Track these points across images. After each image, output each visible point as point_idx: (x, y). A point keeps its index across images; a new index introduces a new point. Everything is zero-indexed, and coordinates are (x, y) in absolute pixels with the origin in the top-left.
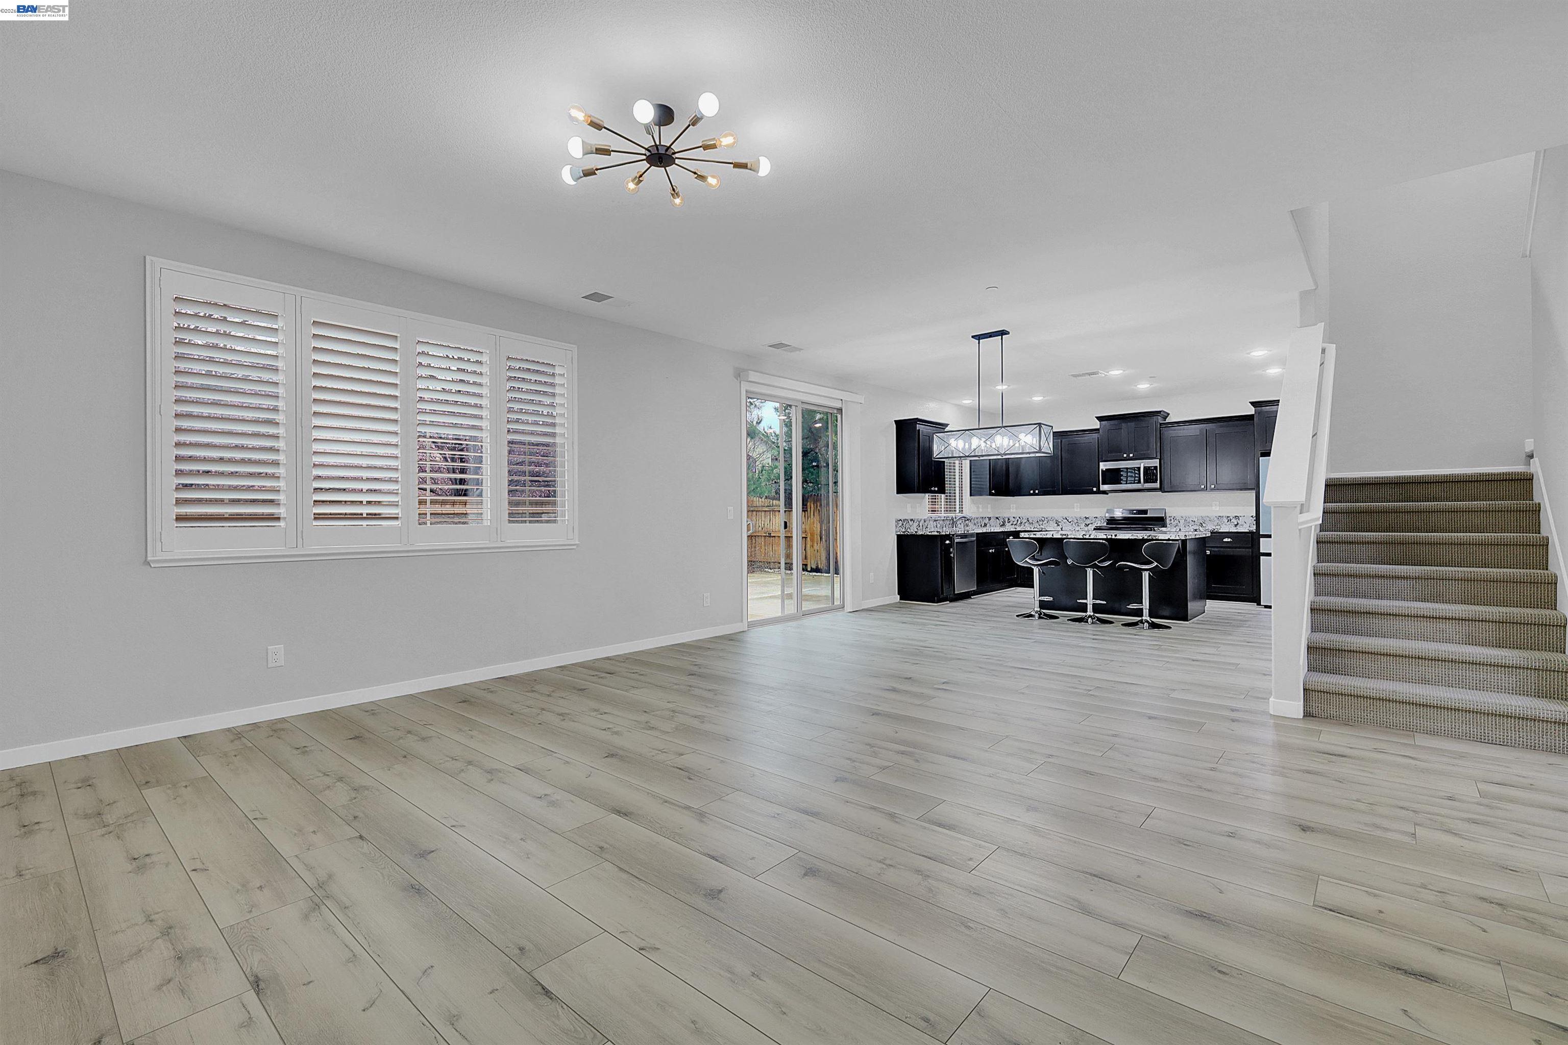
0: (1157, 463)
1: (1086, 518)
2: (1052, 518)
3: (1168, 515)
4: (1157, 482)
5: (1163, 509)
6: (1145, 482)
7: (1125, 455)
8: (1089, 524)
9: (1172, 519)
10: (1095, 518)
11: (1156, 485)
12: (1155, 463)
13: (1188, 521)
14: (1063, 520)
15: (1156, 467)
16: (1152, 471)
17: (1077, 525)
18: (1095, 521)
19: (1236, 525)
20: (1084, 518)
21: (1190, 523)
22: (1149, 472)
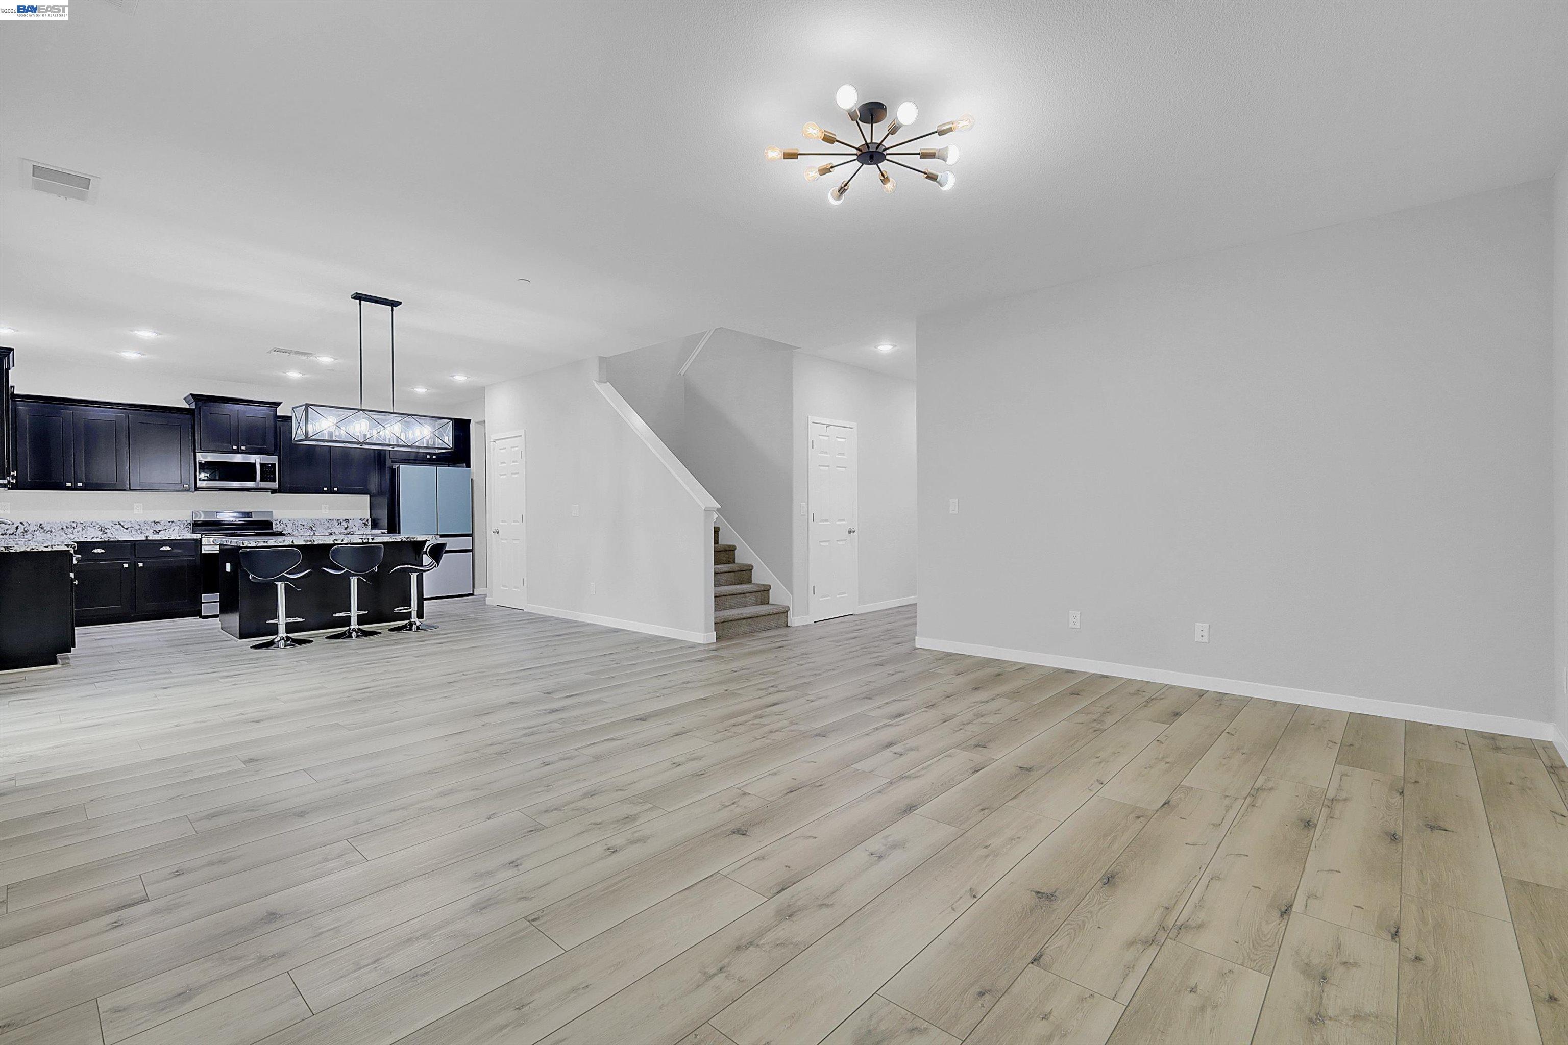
0: (275, 461)
1: (155, 522)
2: (92, 525)
3: (275, 518)
4: (275, 481)
5: (272, 512)
6: (261, 481)
7: (235, 447)
8: (160, 531)
9: (278, 523)
10: (169, 522)
11: (275, 485)
12: (273, 459)
13: (296, 525)
14: (114, 526)
15: (273, 465)
16: (268, 469)
17: (139, 532)
18: (171, 526)
19: (346, 528)
20: (152, 522)
21: (299, 527)
22: (266, 469)
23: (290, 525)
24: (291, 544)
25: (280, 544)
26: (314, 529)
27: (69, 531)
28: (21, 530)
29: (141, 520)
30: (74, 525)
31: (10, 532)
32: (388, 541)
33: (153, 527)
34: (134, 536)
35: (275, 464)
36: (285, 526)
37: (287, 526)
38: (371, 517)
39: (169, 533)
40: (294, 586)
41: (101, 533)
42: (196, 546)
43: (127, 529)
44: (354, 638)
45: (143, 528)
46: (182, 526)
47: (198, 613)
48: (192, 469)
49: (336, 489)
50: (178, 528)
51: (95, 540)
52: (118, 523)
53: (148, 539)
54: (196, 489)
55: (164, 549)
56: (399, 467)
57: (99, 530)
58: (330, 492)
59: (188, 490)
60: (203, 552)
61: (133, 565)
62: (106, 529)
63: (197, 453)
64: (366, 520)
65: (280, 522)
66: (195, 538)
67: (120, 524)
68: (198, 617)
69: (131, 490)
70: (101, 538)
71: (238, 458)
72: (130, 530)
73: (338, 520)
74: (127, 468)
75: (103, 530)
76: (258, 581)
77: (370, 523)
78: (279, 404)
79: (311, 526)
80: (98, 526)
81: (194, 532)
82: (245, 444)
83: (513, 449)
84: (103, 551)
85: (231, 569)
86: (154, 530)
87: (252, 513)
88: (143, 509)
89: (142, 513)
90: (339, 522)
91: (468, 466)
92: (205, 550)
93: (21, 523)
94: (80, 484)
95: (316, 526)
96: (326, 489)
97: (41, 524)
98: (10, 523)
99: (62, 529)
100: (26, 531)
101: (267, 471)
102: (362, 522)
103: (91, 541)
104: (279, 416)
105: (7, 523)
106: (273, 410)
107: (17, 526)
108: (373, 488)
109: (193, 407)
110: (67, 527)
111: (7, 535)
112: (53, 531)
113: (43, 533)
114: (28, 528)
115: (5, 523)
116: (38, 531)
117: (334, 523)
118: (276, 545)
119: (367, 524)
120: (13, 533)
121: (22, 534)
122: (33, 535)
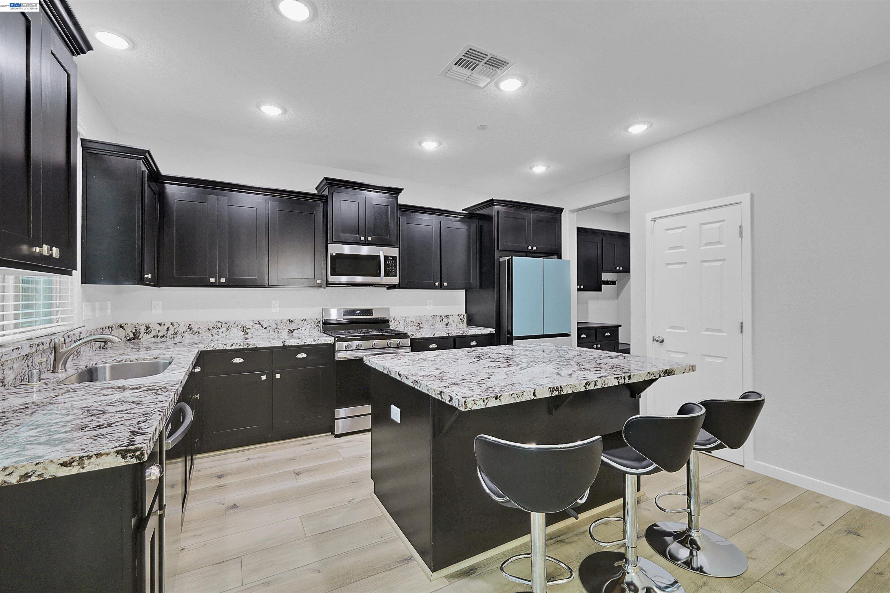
0: (398, 253)
1: (291, 321)
2: (235, 325)
3: (391, 316)
4: (396, 276)
6: (384, 275)
7: (363, 238)
8: (294, 330)
9: (393, 320)
10: (302, 320)
11: (395, 280)
12: (394, 252)
13: (407, 322)
14: (254, 325)
15: (395, 258)
16: (391, 262)
17: (276, 332)
18: (304, 325)
19: (447, 324)
20: (287, 321)
21: (409, 324)
22: (389, 262)
23: (402, 322)
24: (532, 398)
25: (518, 400)
26: (421, 325)
27: (215, 331)
28: (171, 331)
29: (278, 318)
30: (219, 325)
31: (161, 334)
33: (288, 326)
34: (272, 342)
36: (398, 323)
37: (399, 323)
38: (466, 313)
39: (303, 335)
41: (243, 333)
42: (330, 352)
43: (265, 328)
45: (280, 328)
46: (313, 325)
47: (330, 429)
48: (325, 264)
49: (444, 284)
50: (309, 326)
51: (233, 347)
52: (258, 323)
53: (285, 343)
54: (328, 284)
55: (300, 356)
56: (509, 259)
57: (241, 331)
58: (441, 287)
59: (320, 286)
60: (337, 360)
61: (271, 377)
62: (248, 329)
63: (329, 245)
64: (462, 316)
65: (394, 319)
66: (328, 342)
67: (259, 324)
68: (331, 435)
69: (269, 286)
70: (240, 345)
71: (365, 250)
72: (268, 330)
73: (441, 316)
74: (267, 261)
75: (244, 330)
77: (466, 319)
78: (399, 190)
79: (419, 323)
80: (241, 326)
81: (325, 335)
82: (371, 235)
83: (706, 226)
84: (241, 360)
86: (289, 330)
87: (372, 310)
88: (279, 307)
89: (278, 311)
90: (441, 318)
92: (340, 356)
93: (172, 324)
94: (223, 280)
95: (423, 322)
96: (437, 284)
97: (190, 325)
98: (162, 324)
99: (209, 329)
100: (176, 333)
101: (389, 264)
102: (459, 318)
103: (230, 348)
104: (400, 205)
105: (160, 324)
106: (395, 197)
107: (168, 327)
108: (474, 281)
109: (326, 193)
110: (213, 328)
111: (158, 337)
112: (201, 332)
113: (191, 335)
114: (178, 329)
115: (158, 324)
116: (187, 332)
117: (437, 320)
118: (512, 401)
119: (463, 321)
120: (164, 335)
121: (172, 336)
122: (183, 337)
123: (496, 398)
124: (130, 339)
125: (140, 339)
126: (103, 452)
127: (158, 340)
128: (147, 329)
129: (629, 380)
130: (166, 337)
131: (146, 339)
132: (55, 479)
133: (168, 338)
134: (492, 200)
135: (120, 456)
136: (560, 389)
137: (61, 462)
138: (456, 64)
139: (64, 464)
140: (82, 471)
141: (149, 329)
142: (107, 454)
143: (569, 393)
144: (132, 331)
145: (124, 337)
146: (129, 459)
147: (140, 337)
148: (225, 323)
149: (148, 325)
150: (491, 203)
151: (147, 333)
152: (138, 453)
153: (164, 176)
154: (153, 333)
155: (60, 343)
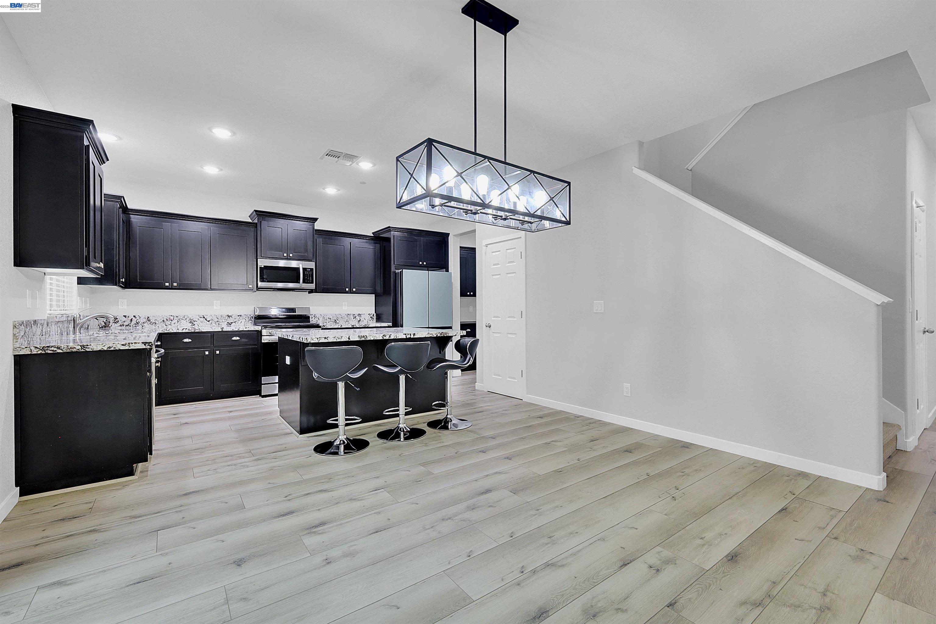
0: (313, 266)
1: (229, 316)
2: (184, 319)
3: (311, 314)
4: (313, 283)
5: (309, 308)
6: (304, 282)
7: (285, 255)
8: (232, 323)
9: (313, 317)
10: (238, 316)
11: (312, 286)
12: (311, 265)
13: (325, 319)
14: (199, 319)
15: (312, 269)
16: (308, 273)
17: (217, 324)
18: (240, 319)
19: (359, 321)
20: (226, 316)
21: (327, 320)
22: (307, 273)
23: (321, 319)
24: (348, 340)
25: (338, 340)
26: (337, 321)
27: (169, 322)
28: (134, 322)
29: (218, 313)
30: (172, 318)
31: (126, 324)
32: (426, 336)
33: (227, 320)
34: (213, 328)
35: (313, 269)
36: (318, 319)
37: (319, 319)
38: (375, 312)
39: (238, 325)
40: (353, 386)
41: (191, 324)
42: (258, 336)
43: (209, 321)
44: (402, 440)
45: (220, 321)
46: (247, 319)
47: (258, 392)
48: (255, 273)
49: (354, 290)
50: (244, 320)
51: (184, 331)
52: (202, 317)
53: (223, 330)
54: (258, 289)
55: (234, 338)
56: (401, 272)
57: (189, 323)
58: (351, 292)
59: (251, 290)
60: (263, 341)
61: (212, 353)
62: (194, 321)
63: (258, 259)
64: (372, 315)
65: (314, 316)
66: (257, 329)
67: (204, 318)
68: (259, 396)
69: (211, 289)
70: (189, 330)
72: (211, 322)
74: (209, 272)
75: (192, 322)
76: (323, 381)
77: (375, 317)
78: (315, 220)
79: (336, 319)
80: (189, 319)
81: (255, 324)
82: (293, 252)
83: (508, 251)
84: (190, 340)
85: (291, 362)
86: (228, 324)
87: (295, 309)
88: (220, 306)
89: (219, 308)
90: (354, 316)
91: (447, 271)
92: (265, 340)
93: (134, 316)
94: (175, 284)
95: (339, 319)
96: (347, 289)
97: (148, 317)
98: (127, 317)
99: (163, 321)
100: (138, 323)
101: (307, 274)
102: (370, 316)
103: (182, 332)
104: (316, 230)
105: (125, 316)
106: (312, 224)
107: (132, 319)
108: (379, 289)
109: (256, 221)
110: (167, 320)
111: (123, 326)
112: (157, 322)
113: (150, 325)
114: (139, 320)
115: (124, 316)
116: (146, 323)
117: (351, 317)
118: (335, 341)
119: (373, 319)
120: (128, 325)
121: (135, 325)
122: (143, 326)
123: (325, 338)
124: (102, 327)
125: (110, 327)
126: (137, 342)
127: (124, 328)
128: (115, 320)
129: (414, 336)
130: (130, 326)
131: (114, 328)
132: (120, 350)
133: (131, 327)
134: (389, 227)
135: (143, 344)
136: (366, 337)
137: (122, 344)
138: (326, 155)
139: (123, 345)
140: (129, 348)
141: (117, 320)
142: (139, 343)
143: (371, 339)
144: (103, 321)
145: (97, 325)
146: (147, 346)
147: (110, 326)
148: (176, 317)
149: (116, 317)
150: (388, 229)
151: (115, 323)
152: (150, 344)
153: (129, 209)
154: (120, 323)
155: (77, 317)
